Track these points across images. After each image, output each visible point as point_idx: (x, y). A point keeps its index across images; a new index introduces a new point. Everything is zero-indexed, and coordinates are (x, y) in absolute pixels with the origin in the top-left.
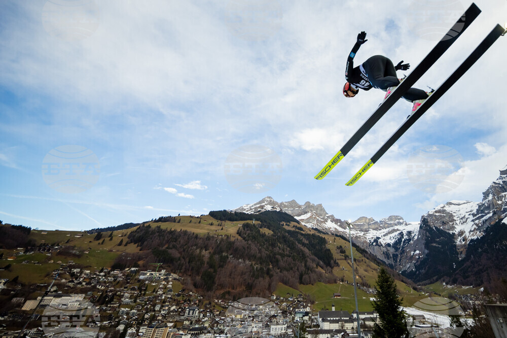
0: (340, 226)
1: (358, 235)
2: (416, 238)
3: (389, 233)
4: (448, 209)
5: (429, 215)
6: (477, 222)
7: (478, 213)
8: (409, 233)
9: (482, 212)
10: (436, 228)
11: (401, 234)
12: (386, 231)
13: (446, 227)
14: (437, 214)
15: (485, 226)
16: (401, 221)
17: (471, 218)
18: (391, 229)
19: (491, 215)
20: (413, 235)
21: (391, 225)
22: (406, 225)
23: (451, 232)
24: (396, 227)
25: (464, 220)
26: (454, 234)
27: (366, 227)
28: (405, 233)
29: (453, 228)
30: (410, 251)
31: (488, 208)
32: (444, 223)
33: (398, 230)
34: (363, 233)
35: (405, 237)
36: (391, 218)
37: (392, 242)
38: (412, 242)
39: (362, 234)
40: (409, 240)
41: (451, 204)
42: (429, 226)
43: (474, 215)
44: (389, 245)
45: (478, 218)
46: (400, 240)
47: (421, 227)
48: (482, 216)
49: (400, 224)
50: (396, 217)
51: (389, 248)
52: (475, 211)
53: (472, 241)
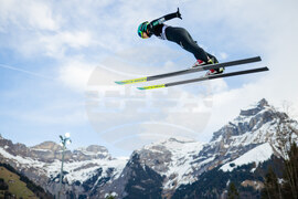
0: (8, 150)
1: (35, 166)
2: (117, 177)
3: (83, 167)
4: (169, 146)
5: (144, 152)
6: (195, 165)
7: (200, 155)
8: (111, 170)
9: (205, 154)
10: (147, 167)
11: (100, 171)
12: (79, 164)
13: (159, 167)
14: (154, 151)
15: (202, 171)
16: (105, 154)
17: (191, 159)
18: (86, 162)
19: (212, 159)
20: (114, 173)
21: (89, 158)
22: (110, 159)
23: (162, 174)
24: (94, 161)
25: (182, 161)
26: (165, 176)
27: (50, 156)
28: (104, 169)
29: (166, 169)
30: (104, 193)
31: (212, 151)
32: (158, 162)
33: (96, 165)
34: (43, 164)
35: (104, 175)
36: (91, 148)
37: (83, 179)
38: (110, 181)
39: (41, 165)
40: (108, 179)
41: (174, 140)
42: (139, 164)
43: (195, 157)
44: (78, 183)
45: (198, 162)
46: (95, 178)
47: (128, 165)
48: (203, 160)
49: (101, 157)
50: (99, 148)
51: (76, 187)
52: (197, 153)
53: (182, 186)
